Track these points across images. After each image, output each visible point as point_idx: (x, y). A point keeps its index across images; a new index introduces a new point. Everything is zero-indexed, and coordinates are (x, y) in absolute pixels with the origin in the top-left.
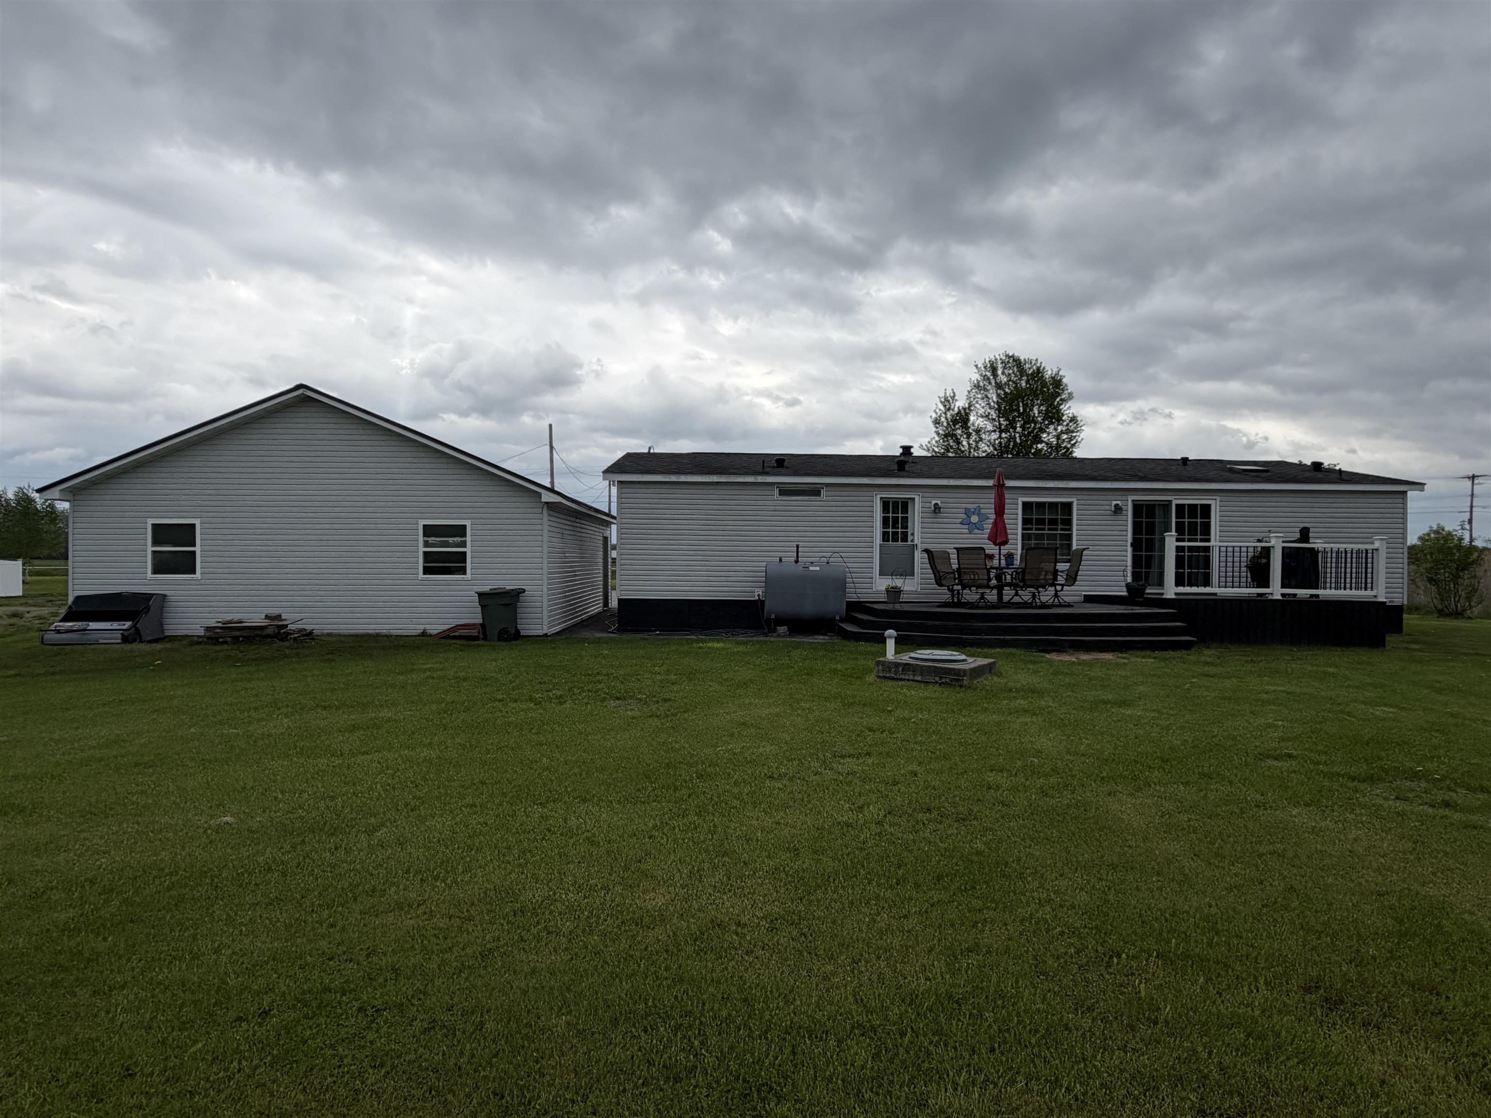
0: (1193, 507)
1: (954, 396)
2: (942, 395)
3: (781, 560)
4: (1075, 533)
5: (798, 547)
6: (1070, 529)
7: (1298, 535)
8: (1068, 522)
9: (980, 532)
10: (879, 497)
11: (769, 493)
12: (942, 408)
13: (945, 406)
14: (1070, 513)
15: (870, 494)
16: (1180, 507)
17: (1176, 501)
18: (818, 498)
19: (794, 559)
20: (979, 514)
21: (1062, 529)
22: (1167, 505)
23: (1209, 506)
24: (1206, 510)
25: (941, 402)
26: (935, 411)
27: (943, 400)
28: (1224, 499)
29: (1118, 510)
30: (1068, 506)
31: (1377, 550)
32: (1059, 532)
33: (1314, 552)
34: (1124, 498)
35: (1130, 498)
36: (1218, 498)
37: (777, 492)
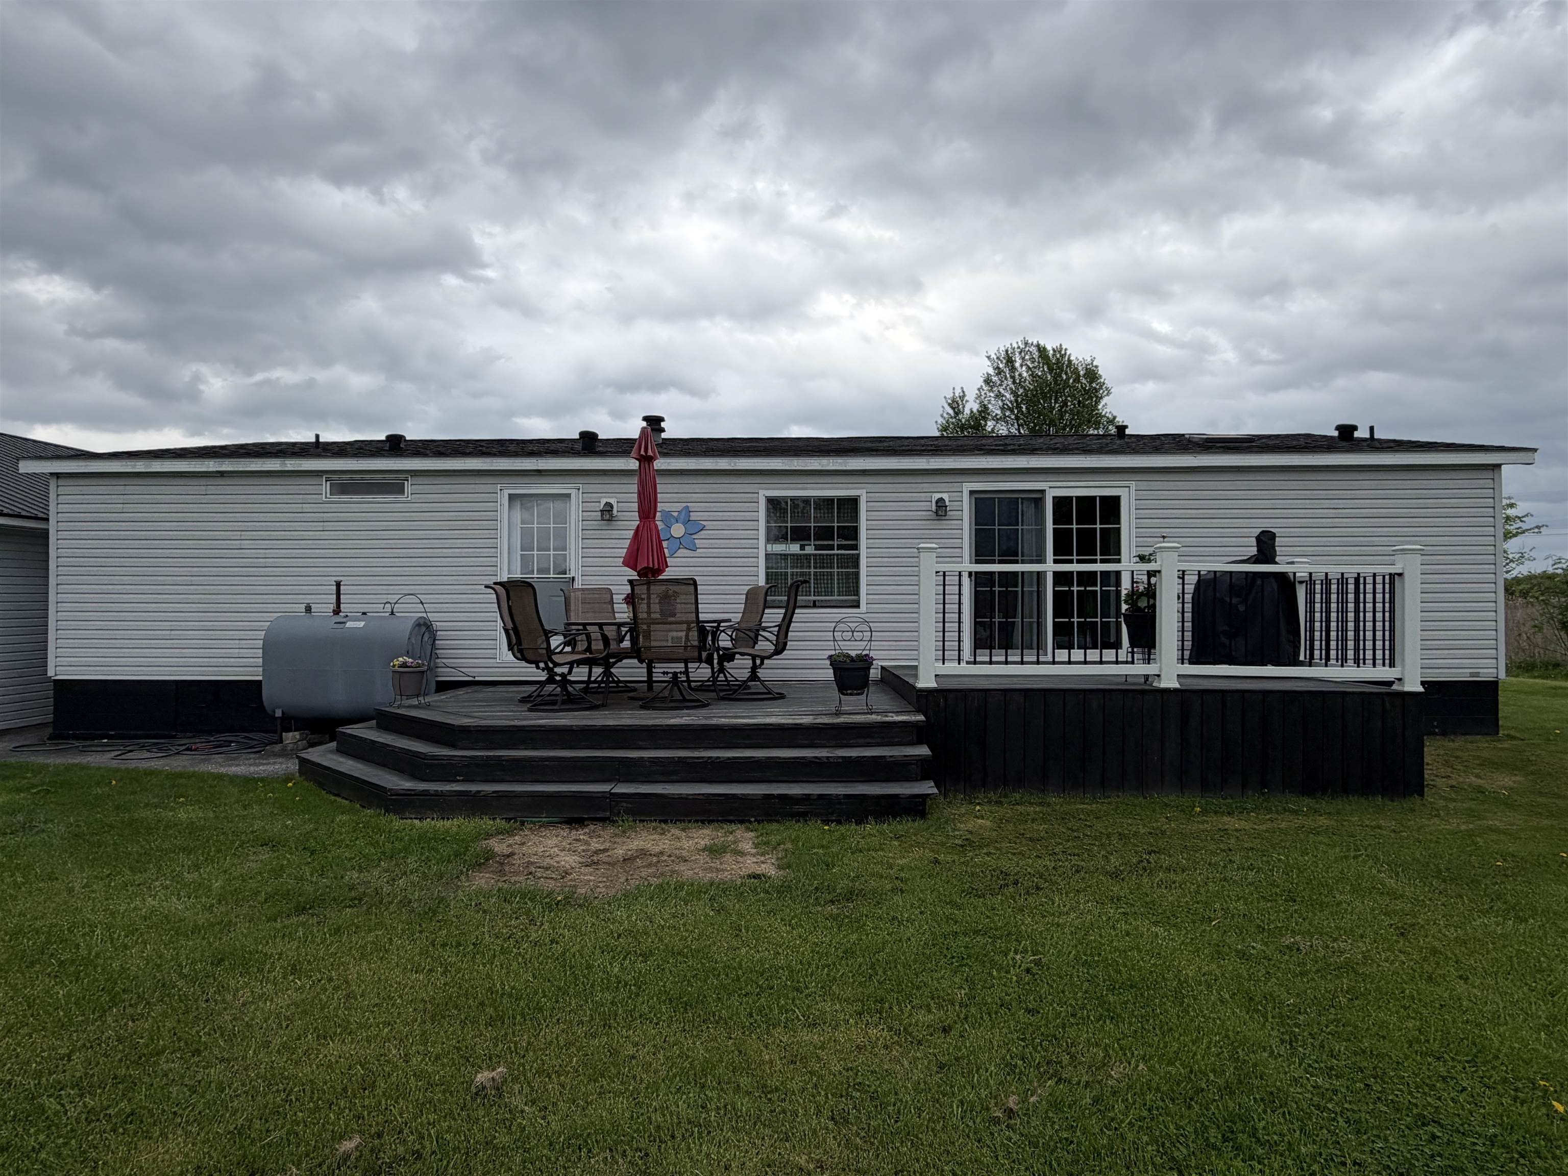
0: (1086, 503)
1: (964, 396)
2: (950, 395)
3: (308, 609)
4: (863, 552)
5: (338, 585)
6: (856, 547)
7: (1254, 551)
8: (851, 534)
9: (691, 553)
10: (506, 493)
11: (311, 489)
12: (951, 412)
13: (953, 409)
14: (855, 516)
15: (490, 488)
16: (1061, 503)
17: (1054, 490)
18: (401, 498)
19: (332, 607)
20: (687, 521)
21: (840, 547)
22: (1037, 499)
23: (1116, 500)
24: (1111, 506)
25: (949, 404)
26: (942, 416)
27: (950, 401)
28: (1143, 485)
29: (941, 509)
30: (853, 503)
31: (1400, 575)
32: (836, 552)
33: (1286, 583)
34: (956, 487)
35: (969, 486)
36: (1133, 485)
37: (326, 487)
